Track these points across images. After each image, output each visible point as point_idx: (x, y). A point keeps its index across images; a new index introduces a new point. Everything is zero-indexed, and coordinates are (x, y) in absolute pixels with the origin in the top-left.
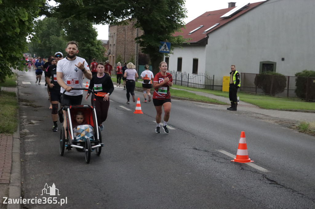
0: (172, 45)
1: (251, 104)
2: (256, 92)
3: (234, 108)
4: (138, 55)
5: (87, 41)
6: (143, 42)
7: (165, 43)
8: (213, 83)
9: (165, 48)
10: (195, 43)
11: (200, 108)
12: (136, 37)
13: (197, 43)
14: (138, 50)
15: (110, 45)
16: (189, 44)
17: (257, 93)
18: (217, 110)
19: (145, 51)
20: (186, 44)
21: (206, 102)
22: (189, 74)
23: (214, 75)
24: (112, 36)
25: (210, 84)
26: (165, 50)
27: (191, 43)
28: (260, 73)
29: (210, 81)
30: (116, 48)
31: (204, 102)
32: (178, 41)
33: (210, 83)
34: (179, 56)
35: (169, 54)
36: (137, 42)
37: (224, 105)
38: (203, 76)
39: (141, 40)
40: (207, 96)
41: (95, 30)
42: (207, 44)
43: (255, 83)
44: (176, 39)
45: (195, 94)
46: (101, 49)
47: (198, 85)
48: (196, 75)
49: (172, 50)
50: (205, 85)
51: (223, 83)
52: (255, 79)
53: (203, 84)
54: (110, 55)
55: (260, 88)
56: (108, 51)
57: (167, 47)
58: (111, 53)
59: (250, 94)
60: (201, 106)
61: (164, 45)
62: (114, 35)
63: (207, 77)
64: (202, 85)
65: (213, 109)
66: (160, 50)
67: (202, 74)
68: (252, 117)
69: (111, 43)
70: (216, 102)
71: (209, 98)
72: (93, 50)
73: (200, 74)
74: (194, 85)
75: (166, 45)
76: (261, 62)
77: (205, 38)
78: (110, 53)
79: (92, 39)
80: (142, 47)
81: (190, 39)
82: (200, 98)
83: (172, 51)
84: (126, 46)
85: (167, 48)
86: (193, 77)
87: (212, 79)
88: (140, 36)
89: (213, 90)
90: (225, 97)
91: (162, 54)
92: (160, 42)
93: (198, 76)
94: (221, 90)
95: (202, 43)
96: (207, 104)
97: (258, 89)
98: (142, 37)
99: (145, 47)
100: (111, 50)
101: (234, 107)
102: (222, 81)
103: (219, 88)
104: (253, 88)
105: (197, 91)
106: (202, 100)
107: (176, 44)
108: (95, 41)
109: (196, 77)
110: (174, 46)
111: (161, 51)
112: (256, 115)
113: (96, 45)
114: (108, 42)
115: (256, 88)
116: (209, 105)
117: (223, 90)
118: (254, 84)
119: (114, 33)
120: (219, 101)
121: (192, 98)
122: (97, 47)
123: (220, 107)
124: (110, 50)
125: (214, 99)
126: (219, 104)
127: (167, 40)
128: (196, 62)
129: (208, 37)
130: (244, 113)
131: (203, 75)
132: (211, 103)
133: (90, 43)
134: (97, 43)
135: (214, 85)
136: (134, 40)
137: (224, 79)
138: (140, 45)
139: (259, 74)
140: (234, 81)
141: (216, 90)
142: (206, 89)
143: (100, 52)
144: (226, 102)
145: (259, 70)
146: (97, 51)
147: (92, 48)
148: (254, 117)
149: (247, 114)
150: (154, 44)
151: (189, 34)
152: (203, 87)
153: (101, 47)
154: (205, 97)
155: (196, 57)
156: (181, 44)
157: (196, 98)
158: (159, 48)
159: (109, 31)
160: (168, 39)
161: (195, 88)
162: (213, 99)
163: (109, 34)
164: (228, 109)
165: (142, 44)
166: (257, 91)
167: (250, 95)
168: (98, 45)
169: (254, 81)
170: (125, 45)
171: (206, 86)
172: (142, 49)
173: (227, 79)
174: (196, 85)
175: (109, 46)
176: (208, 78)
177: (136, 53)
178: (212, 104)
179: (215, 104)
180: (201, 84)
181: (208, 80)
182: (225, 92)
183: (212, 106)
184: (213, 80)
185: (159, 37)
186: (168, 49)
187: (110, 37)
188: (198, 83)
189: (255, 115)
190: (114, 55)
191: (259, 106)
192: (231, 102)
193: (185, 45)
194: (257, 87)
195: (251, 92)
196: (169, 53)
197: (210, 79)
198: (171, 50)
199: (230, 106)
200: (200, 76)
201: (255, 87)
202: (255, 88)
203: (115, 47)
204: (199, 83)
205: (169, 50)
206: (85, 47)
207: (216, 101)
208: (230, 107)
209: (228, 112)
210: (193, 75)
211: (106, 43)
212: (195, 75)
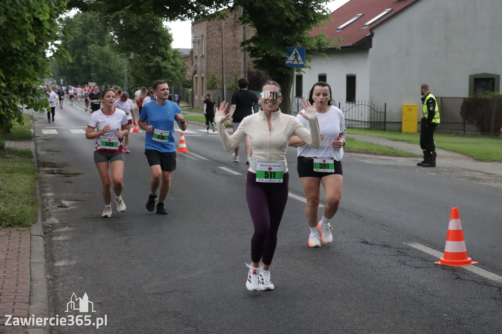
0: (308, 52)
1: (458, 154)
2: (464, 130)
3: (430, 163)
4: (247, 73)
5: (155, 52)
6: (257, 48)
7: (296, 49)
8: (384, 117)
9: (296, 58)
10: (349, 47)
11: (366, 164)
12: (242, 41)
13: (352, 47)
14: (247, 65)
15: (196, 57)
16: (340, 48)
17: (467, 132)
18: (395, 167)
19: (259, 64)
20: (334, 49)
21: (375, 154)
22: (339, 103)
23: (385, 104)
24: (198, 41)
25: (379, 121)
26: (296, 62)
27: (342, 47)
28: (472, 96)
29: (379, 113)
30: (207, 63)
31: (372, 154)
32: (319, 44)
33: (379, 117)
34: (322, 72)
35: (303, 69)
36: (244, 50)
37: (407, 157)
38: (366, 107)
39: (252, 45)
40: (375, 142)
41: (167, 31)
42: (371, 47)
43: (461, 114)
44: (315, 41)
45: (354, 139)
46: (179, 66)
47: (357, 123)
48: (354, 105)
49: (309, 61)
50: (371, 122)
51: (404, 118)
52: (462, 107)
53: (366, 120)
54: (196, 75)
55: (471, 123)
56: (192, 69)
57: (299, 56)
58: (198, 71)
59: (454, 134)
60: (367, 161)
61: (294, 53)
62: (201, 38)
63: (373, 107)
64: (365, 122)
65: (389, 166)
66: (288, 62)
67: (363, 103)
68: (463, 177)
69: (196, 53)
70: (393, 153)
71: (379, 145)
72: (165, 68)
73: (360, 103)
74: (350, 122)
75: (297, 52)
76: (471, 77)
77: (367, 37)
78: (195, 72)
79: (163, 48)
80: (254, 59)
81: (340, 40)
82: (363, 147)
83: (308, 64)
84: (224, 58)
85: (300, 58)
86: (348, 109)
87: (383, 110)
88: (249, 37)
89: (385, 130)
90: (409, 142)
91: (290, 68)
92: (287, 47)
93: (357, 107)
94: (400, 131)
95: (362, 46)
96: (376, 156)
97: (467, 126)
98: (254, 40)
99: (261, 58)
100: (198, 66)
101: (429, 160)
102: (401, 114)
103: (397, 126)
104: (458, 123)
105: (357, 134)
106: (368, 149)
107: (315, 50)
108: (168, 52)
109: (354, 108)
110: (312, 54)
111: (290, 63)
112: (469, 173)
113: (171, 59)
114: (192, 51)
115: (464, 124)
116: (381, 159)
117: (404, 129)
118: (459, 116)
119: (202, 36)
120: (399, 150)
121: (349, 146)
122: (173, 62)
123: (400, 160)
124: (196, 65)
125: (389, 147)
126: (398, 156)
127: (298, 43)
128: (351, 81)
129: (372, 35)
130: (446, 172)
131: (367, 104)
132: (385, 154)
133: (159, 54)
134: (172, 55)
135: (387, 121)
136: (238, 46)
137: (405, 110)
138: (250, 55)
139: (469, 99)
140: (426, 113)
141: (391, 131)
142: (372, 129)
143: (179, 72)
144: (410, 152)
145: (467, 91)
146: (173, 70)
147: (163, 64)
148: (465, 177)
149: (452, 171)
150: (274, 52)
151: (338, 31)
152: (366, 127)
153: (179, 61)
154: (372, 144)
155: (351, 72)
156: (324, 50)
157: (356, 147)
158: (285, 59)
159: (193, 31)
160: (300, 41)
161: (352, 128)
162: (386, 147)
163: (193, 37)
164: (419, 165)
165: (254, 52)
166: (466, 129)
167: (455, 136)
168: (173, 57)
169: (460, 112)
170: (222, 55)
171: (373, 124)
172: (255, 62)
173: (410, 110)
174: (354, 123)
175: (194, 58)
176: (376, 109)
177: (242, 69)
178: (386, 157)
179: (391, 156)
180: (363, 120)
181: (376, 113)
182: (407, 133)
183: (386, 159)
184: (385, 112)
185: (284, 39)
186: (301, 60)
187: (194, 42)
188: (357, 119)
189: (467, 174)
190: (203, 75)
191: (471, 157)
192: (424, 152)
193: (332, 52)
194: (466, 121)
195: (455, 131)
196: (303, 66)
197: (379, 111)
198: (307, 62)
199: (423, 160)
200: (360, 106)
201: (462, 121)
202: (462, 123)
203: (204, 61)
204: (360, 120)
205: (303, 60)
206: (150, 62)
207: (393, 151)
208: (423, 162)
209: (417, 171)
210: (348, 105)
211: (188, 53)
212: (351, 105)
